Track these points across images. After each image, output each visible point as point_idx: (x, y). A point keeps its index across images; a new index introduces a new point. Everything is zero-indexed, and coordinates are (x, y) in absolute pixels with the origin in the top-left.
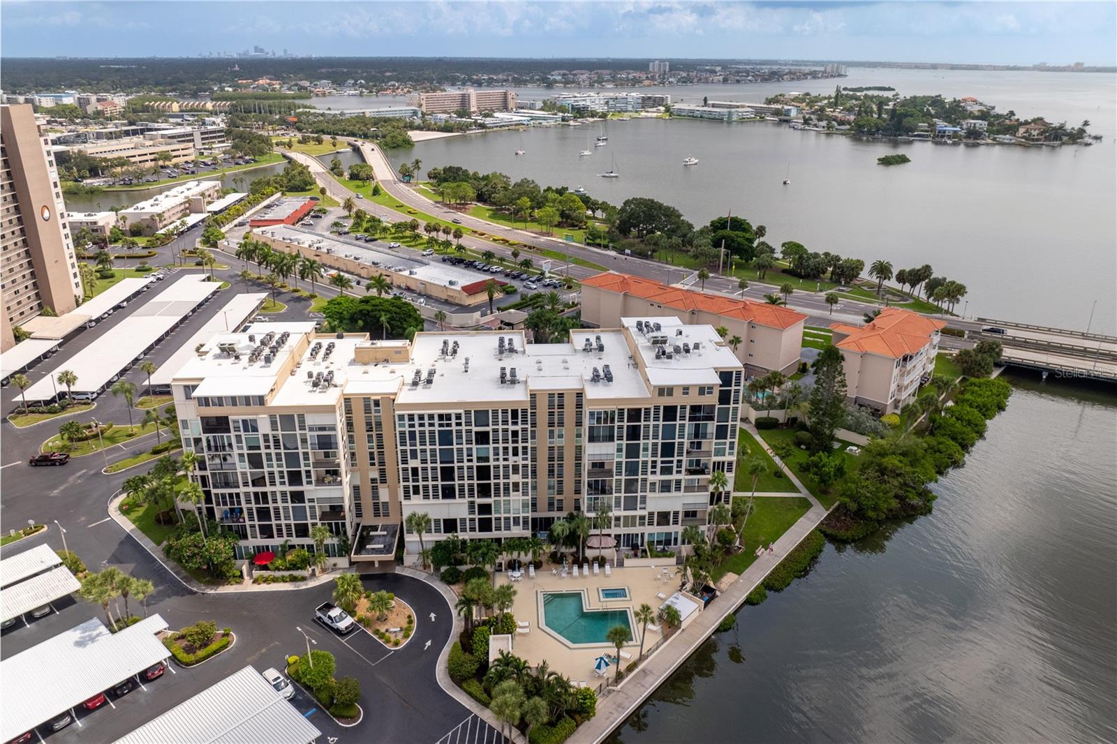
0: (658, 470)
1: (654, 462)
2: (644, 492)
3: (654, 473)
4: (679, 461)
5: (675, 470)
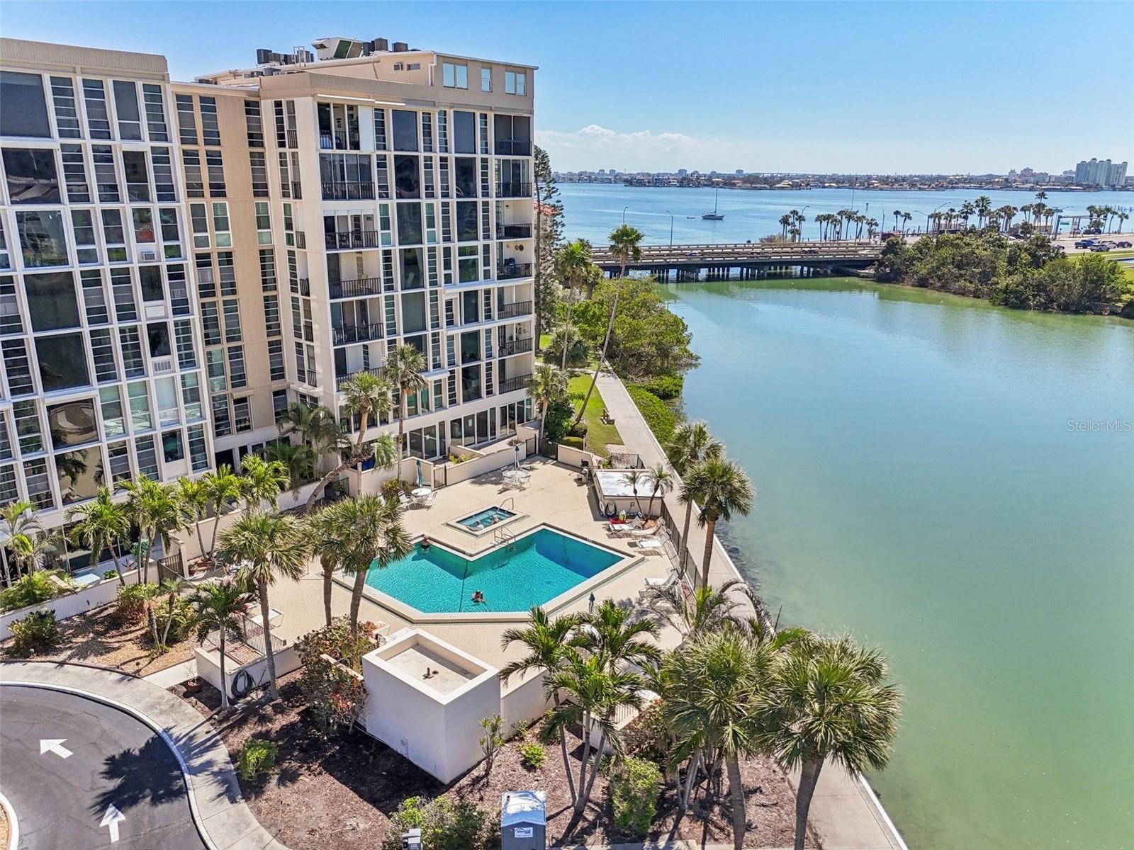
0: (455, 271)
1: (447, 251)
2: (436, 325)
3: (448, 279)
4: (486, 248)
5: (481, 268)
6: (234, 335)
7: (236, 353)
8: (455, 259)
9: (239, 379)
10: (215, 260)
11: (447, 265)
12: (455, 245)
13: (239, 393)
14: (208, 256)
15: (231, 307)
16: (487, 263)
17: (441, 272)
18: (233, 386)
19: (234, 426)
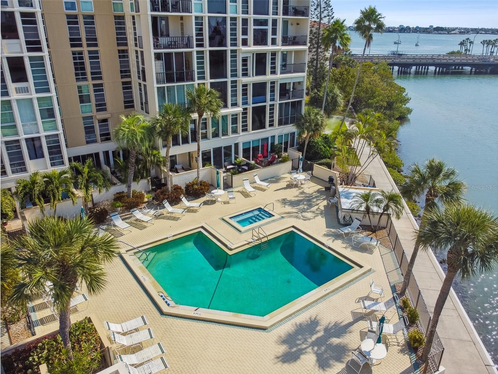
1: (245, 21)
2: (234, 75)
3: (245, 43)
4: (275, 22)
5: (270, 37)
6: (97, 75)
7: (98, 88)
8: (251, 27)
9: (101, 106)
10: (81, 20)
11: (245, 32)
12: (251, 17)
13: (102, 115)
14: (76, 17)
15: (94, 56)
16: (274, 32)
17: (240, 37)
18: (98, 110)
19: (99, 138)
